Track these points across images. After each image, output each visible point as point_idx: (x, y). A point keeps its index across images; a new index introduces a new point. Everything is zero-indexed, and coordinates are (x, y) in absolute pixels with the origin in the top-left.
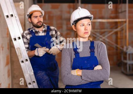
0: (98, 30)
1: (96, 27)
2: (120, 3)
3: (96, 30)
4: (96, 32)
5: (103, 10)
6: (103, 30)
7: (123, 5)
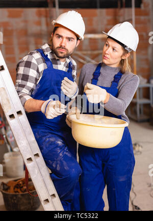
0: (89, 52)
1: (84, 48)
2: (122, 7)
3: (85, 52)
4: (84, 54)
5: (95, 19)
6: (96, 52)
7: (126, 10)
